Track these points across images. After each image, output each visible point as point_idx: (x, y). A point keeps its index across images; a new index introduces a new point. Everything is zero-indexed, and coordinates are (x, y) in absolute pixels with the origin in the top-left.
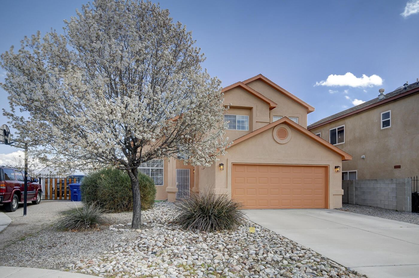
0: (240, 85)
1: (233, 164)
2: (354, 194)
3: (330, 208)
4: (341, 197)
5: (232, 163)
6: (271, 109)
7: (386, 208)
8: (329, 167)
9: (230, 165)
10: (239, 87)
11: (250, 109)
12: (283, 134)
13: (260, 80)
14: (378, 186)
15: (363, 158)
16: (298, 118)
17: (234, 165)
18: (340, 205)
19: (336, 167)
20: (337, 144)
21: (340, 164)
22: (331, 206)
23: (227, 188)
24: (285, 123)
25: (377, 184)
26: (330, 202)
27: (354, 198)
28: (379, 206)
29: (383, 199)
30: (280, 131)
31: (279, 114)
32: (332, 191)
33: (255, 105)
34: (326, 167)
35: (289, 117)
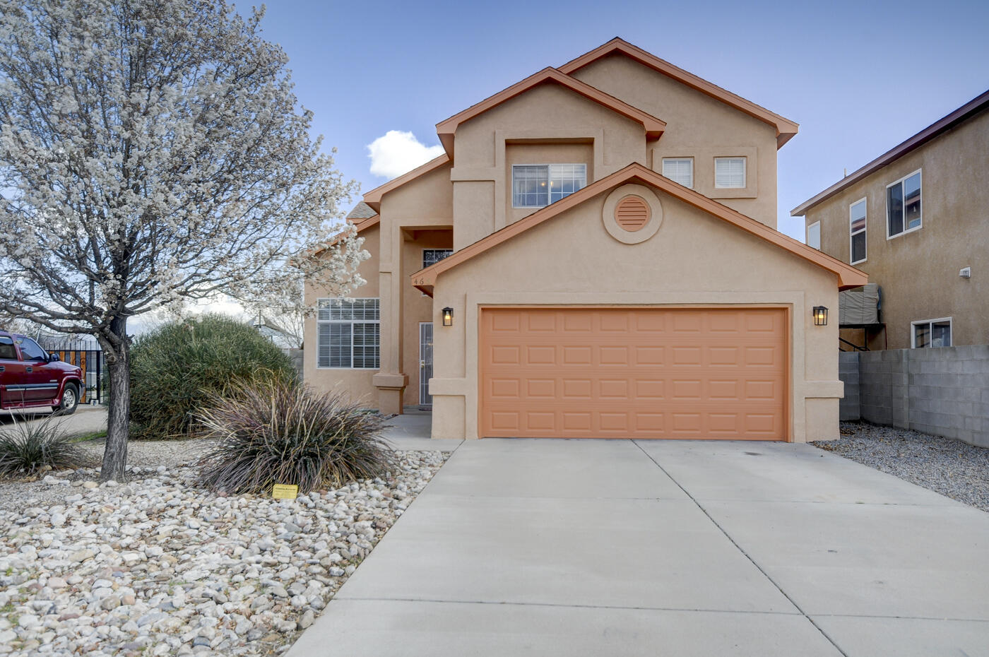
0: (549, 78)
1: (482, 309)
2: (906, 397)
3: (795, 439)
4: (836, 404)
5: (479, 304)
6: (652, 138)
7: (976, 443)
8: (792, 311)
9: (473, 313)
10: (549, 83)
12: (633, 216)
13: (617, 54)
14: (958, 368)
15: (966, 278)
16: (745, 159)
17: (485, 310)
18: (832, 431)
19: (817, 310)
20: (905, 232)
21: (832, 301)
22: (799, 433)
23: (464, 376)
24: (635, 181)
25: (956, 361)
26: (796, 421)
27: (906, 409)
28: (960, 437)
29: (971, 415)
30: (627, 205)
31: (681, 151)
32: (800, 386)
33: (601, 130)
34: (783, 310)
35: (714, 157)
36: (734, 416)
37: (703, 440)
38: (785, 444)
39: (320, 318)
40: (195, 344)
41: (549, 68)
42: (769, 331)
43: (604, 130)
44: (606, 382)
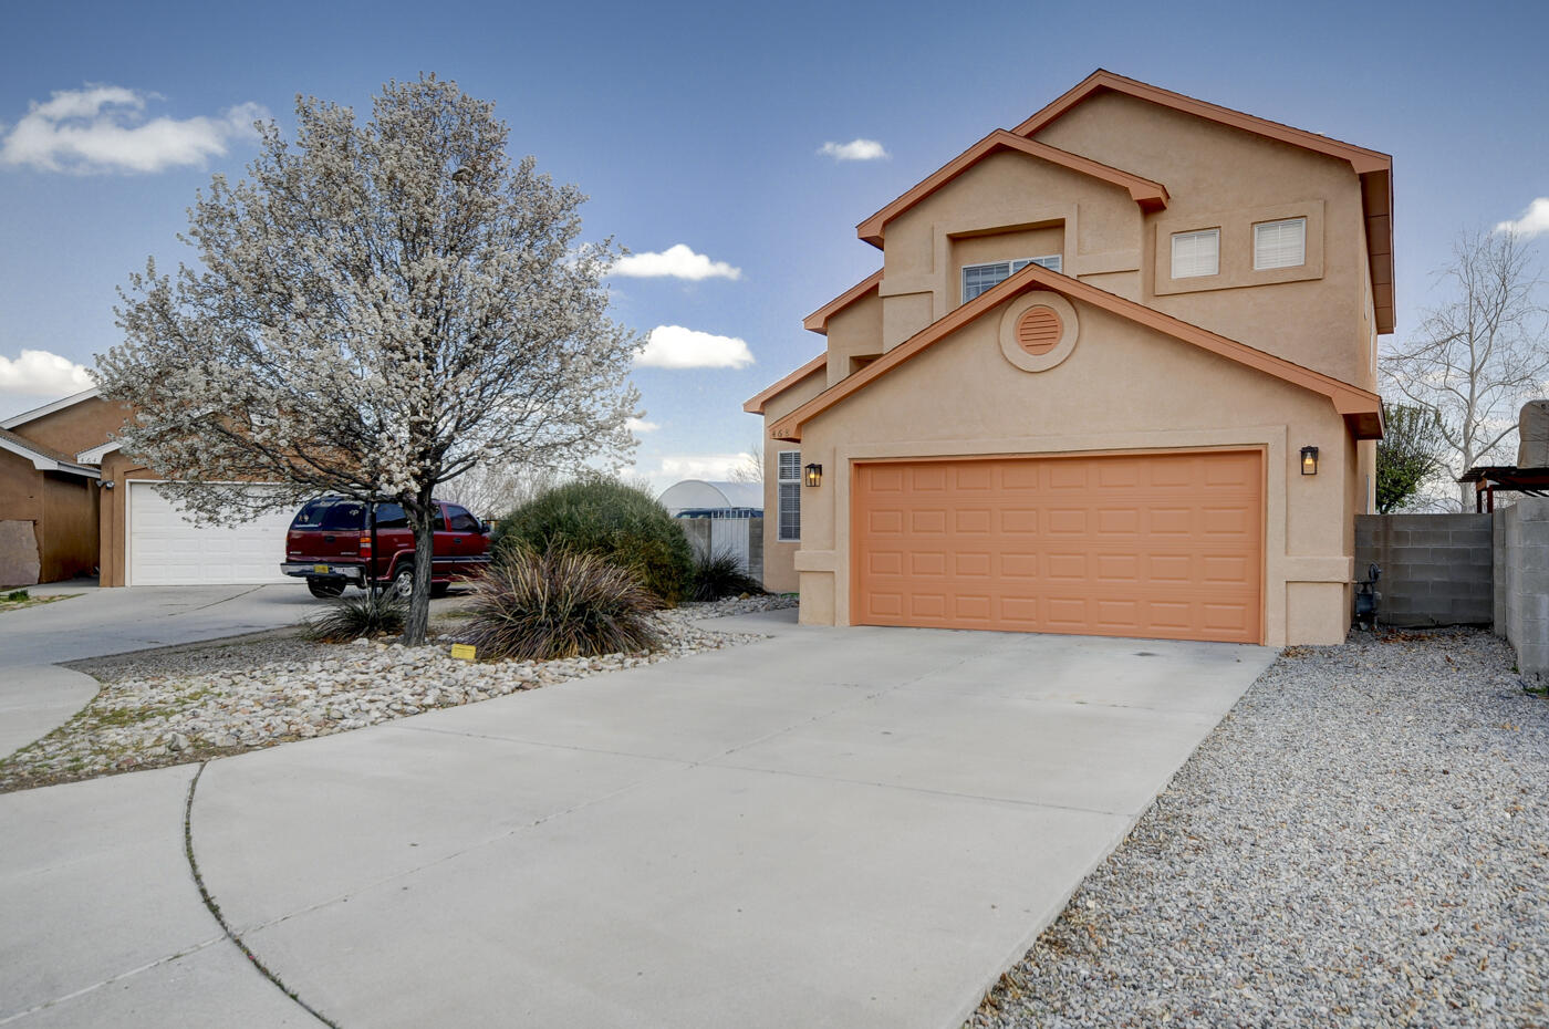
0: (999, 145)
1: (855, 464)
3: (1269, 641)
4: (1338, 592)
5: (850, 459)
6: (1152, 209)
8: (1267, 455)
9: (844, 471)
10: (999, 150)
11: (1058, 226)
12: (1039, 334)
13: (1101, 93)
16: (1304, 220)
17: (860, 466)
21: (1333, 438)
22: (1276, 633)
23: (833, 548)
24: (1034, 287)
26: (1271, 615)
30: (1031, 320)
31: (1201, 219)
32: (1279, 565)
33: (1075, 207)
34: (1255, 453)
35: (1253, 224)
36: (1185, 606)
37: (1136, 638)
38: (1256, 647)
39: (782, 477)
40: (563, 512)
41: (998, 131)
42: (1240, 484)
43: (1079, 206)
44: (1010, 556)
